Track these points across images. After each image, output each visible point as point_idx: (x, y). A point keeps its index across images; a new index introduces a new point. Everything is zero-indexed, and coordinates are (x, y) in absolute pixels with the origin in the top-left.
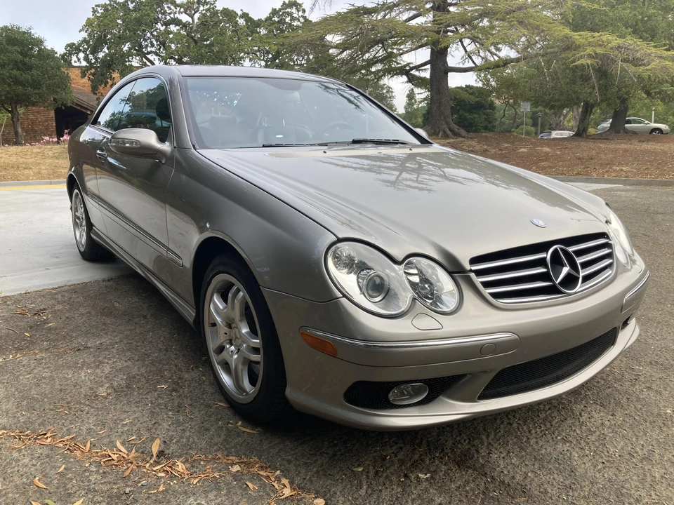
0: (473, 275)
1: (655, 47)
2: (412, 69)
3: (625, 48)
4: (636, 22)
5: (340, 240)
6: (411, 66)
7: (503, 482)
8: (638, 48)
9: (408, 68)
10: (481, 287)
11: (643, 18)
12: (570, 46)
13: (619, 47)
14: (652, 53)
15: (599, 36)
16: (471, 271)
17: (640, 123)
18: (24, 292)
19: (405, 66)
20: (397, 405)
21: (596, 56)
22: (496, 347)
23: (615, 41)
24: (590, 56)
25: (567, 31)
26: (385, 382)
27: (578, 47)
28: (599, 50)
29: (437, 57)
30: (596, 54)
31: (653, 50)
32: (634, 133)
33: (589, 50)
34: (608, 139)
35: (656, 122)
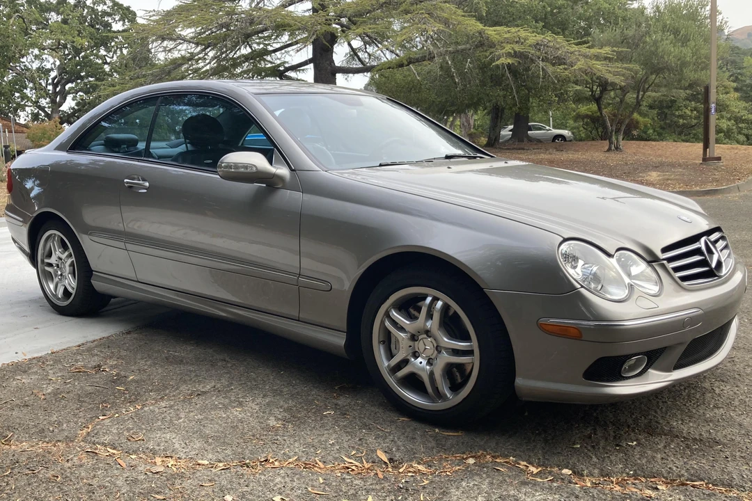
0: (665, 262)
1: (577, 44)
2: (287, 69)
3: (544, 46)
4: (545, 15)
5: (565, 240)
6: (287, 65)
7: (695, 439)
8: (558, 46)
9: (282, 69)
10: (672, 272)
11: (552, 11)
12: (483, 43)
13: (537, 44)
14: (575, 51)
15: (516, 32)
16: (664, 260)
17: (540, 129)
18: (50, 352)
19: (279, 66)
20: (626, 377)
21: (515, 55)
22: (692, 320)
23: (533, 38)
24: (509, 55)
25: (480, 26)
26: (617, 357)
27: (492, 45)
28: (517, 48)
29: (321, 55)
30: (515, 52)
31: (576, 48)
32: (538, 141)
33: (508, 48)
34: (524, 149)
35: (555, 127)
